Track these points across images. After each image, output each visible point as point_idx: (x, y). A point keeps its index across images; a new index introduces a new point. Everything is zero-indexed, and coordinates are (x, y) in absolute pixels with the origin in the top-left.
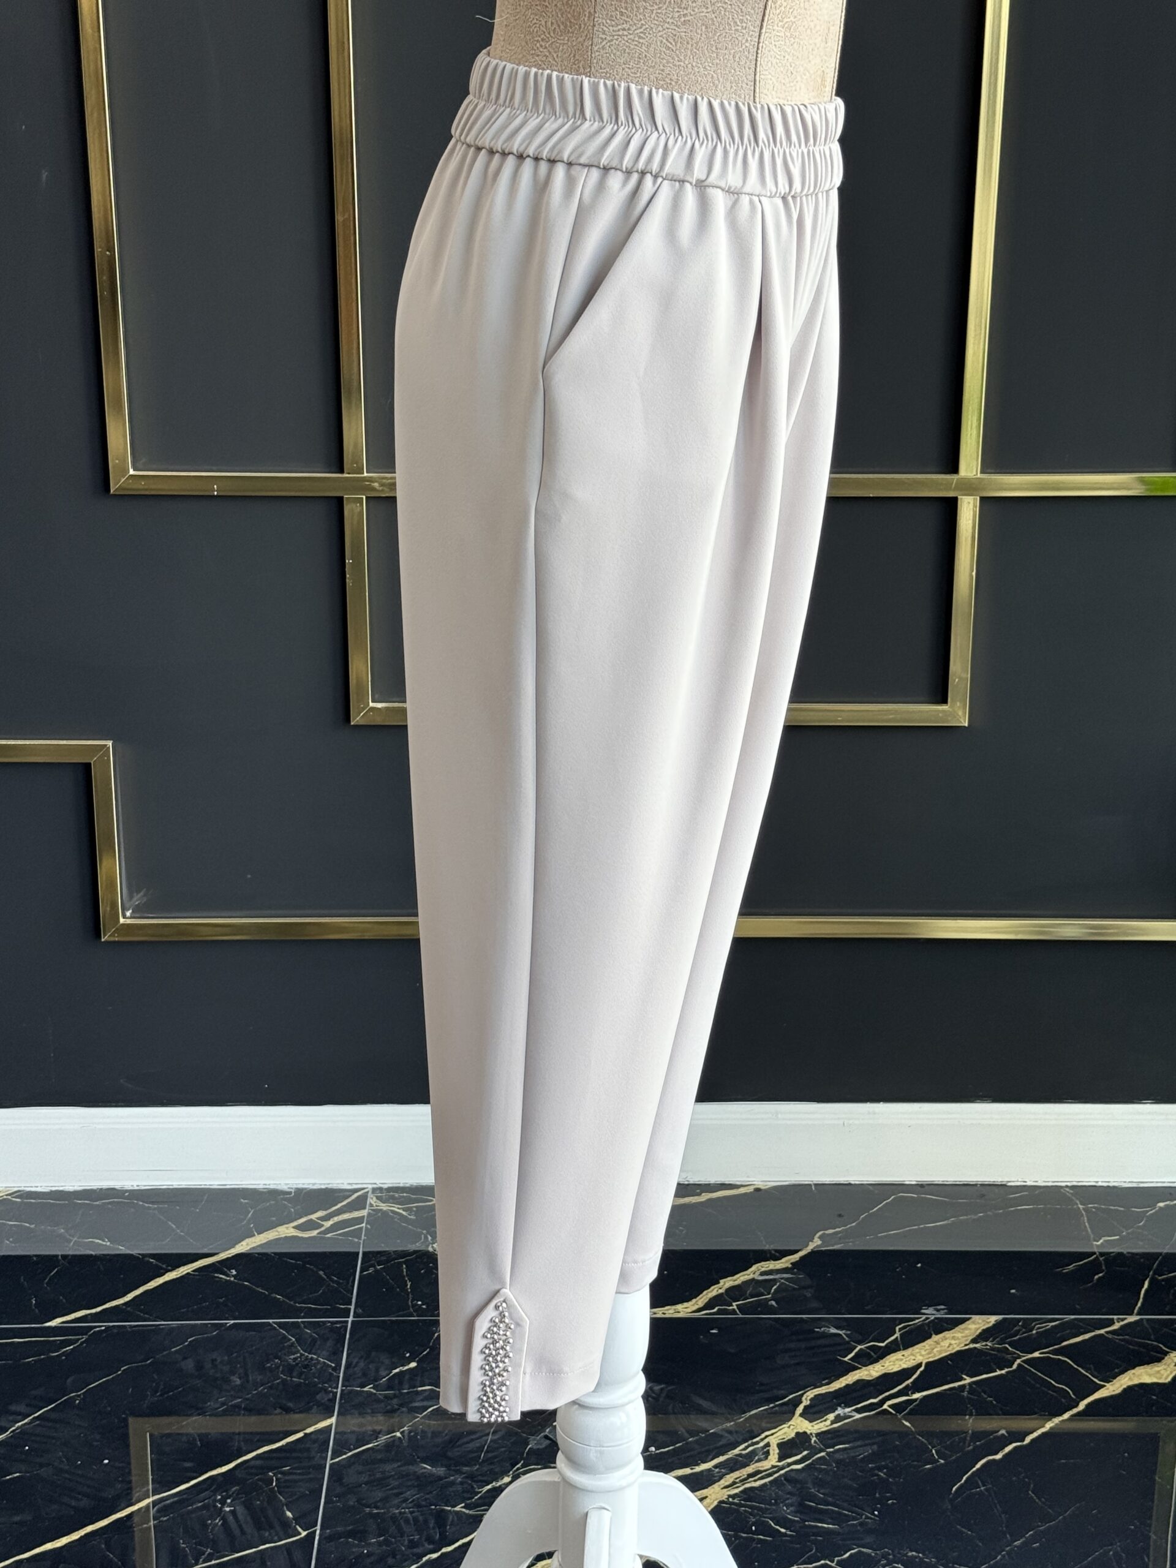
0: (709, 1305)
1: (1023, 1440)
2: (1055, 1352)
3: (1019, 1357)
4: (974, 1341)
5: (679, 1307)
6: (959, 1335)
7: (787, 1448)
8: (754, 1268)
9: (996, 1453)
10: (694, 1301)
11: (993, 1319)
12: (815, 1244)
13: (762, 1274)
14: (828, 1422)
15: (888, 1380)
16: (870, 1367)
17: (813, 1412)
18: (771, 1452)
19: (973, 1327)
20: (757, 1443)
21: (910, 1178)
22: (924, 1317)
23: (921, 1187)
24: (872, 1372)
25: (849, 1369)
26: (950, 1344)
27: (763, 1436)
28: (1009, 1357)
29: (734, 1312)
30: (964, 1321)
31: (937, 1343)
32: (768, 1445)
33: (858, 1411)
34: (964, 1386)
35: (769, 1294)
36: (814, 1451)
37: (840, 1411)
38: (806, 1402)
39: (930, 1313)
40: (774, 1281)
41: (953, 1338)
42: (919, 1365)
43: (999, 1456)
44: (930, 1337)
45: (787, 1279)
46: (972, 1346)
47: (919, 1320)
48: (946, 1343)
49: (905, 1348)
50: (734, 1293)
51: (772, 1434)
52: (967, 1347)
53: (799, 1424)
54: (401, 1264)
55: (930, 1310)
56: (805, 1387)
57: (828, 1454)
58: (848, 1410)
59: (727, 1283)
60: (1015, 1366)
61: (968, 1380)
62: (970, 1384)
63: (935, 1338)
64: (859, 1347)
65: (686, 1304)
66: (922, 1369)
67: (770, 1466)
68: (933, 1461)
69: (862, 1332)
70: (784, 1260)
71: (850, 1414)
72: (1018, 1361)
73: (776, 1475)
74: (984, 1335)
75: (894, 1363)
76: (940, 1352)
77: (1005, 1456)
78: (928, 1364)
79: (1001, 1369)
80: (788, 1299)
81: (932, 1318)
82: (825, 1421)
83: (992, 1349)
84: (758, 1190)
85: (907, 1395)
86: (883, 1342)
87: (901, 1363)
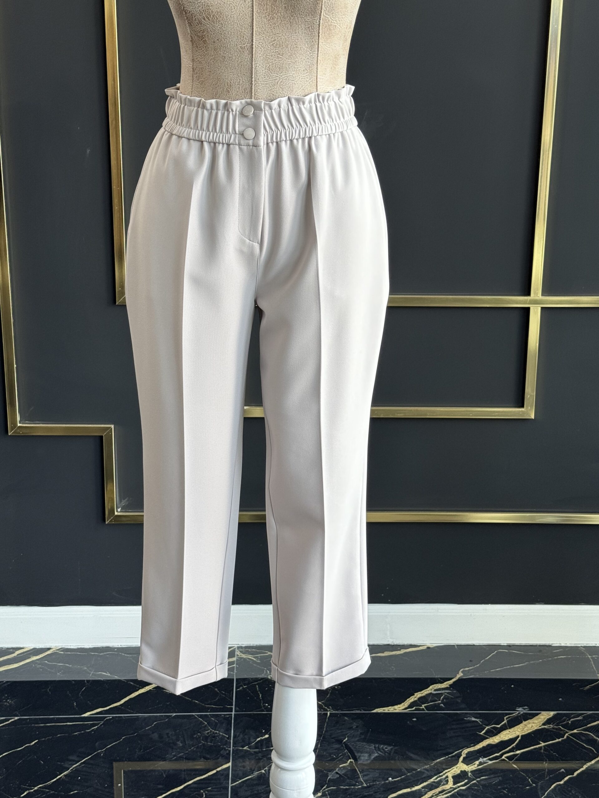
0: (410, 706)
1: (573, 774)
2: (585, 730)
3: (567, 732)
4: (544, 724)
5: (396, 707)
6: (536, 721)
7: (457, 779)
8: (431, 687)
9: (561, 781)
10: (403, 704)
11: (552, 714)
12: (460, 675)
13: (435, 690)
14: (476, 766)
15: (503, 745)
16: (494, 737)
17: (468, 760)
18: (449, 781)
19: (542, 717)
20: (442, 776)
21: (504, 642)
22: (518, 712)
23: (509, 646)
24: (495, 740)
25: (483, 739)
26: (532, 726)
27: (444, 772)
28: (562, 732)
29: (423, 710)
30: (537, 714)
31: (526, 725)
32: (447, 777)
33: (490, 760)
34: (540, 748)
35: (440, 700)
36: (470, 780)
37: (481, 760)
38: (464, 755)
39: (521, 710)
40: (442, 694)
41: (533, 723)
42: (518, 737)
43: (562, 782)
44: (522, 722)
45: (448, 693)
46: (543, 727)
47: (515, 714)
48: (530, 726)
49: (510, 728)
50: (422, 700)
51: (449, 771)
52: (540, 728)
53: (461, 767)
54: (255, 685)
55: (520, 709)
56: (463, 748)
57: (477, 781)
58: (485, 759)
59: (418, 695)
60: (565, 737)
61: (543, 744)
62: (544, 746)
63: (524, 723)
64: (487, 728)
65: (399, 706)
66: (520, 738)
67: (449, 788)
68: (530, 785)
69: (488, 719)
70: (445, 683)
71: (487, 762)
72: (567, 735)
73: (453, 792)
74: (548, 722)
75: (506, 735)
76: (528, 730)
77: (565, 782)
78: (522, 736)
79: (559, 739)
80: (450, 703)
81: (522, 713)
82: (474, 764)
83: (553, 728)
84: (428, 648)
85: (514, 752)
86: (499, 725)
87: (509, 735)
